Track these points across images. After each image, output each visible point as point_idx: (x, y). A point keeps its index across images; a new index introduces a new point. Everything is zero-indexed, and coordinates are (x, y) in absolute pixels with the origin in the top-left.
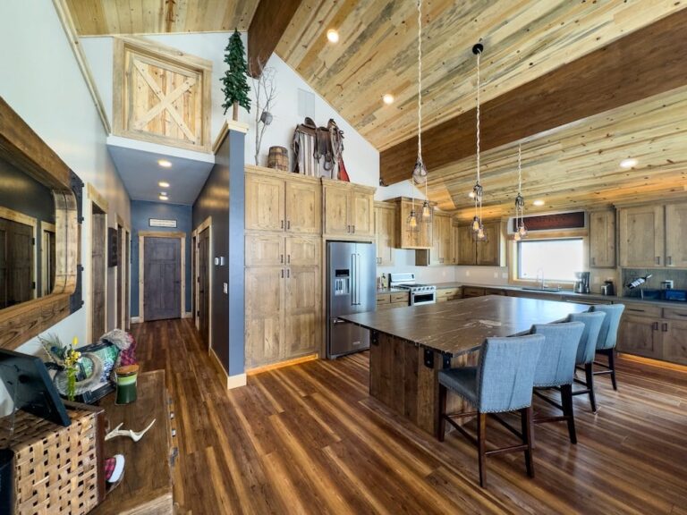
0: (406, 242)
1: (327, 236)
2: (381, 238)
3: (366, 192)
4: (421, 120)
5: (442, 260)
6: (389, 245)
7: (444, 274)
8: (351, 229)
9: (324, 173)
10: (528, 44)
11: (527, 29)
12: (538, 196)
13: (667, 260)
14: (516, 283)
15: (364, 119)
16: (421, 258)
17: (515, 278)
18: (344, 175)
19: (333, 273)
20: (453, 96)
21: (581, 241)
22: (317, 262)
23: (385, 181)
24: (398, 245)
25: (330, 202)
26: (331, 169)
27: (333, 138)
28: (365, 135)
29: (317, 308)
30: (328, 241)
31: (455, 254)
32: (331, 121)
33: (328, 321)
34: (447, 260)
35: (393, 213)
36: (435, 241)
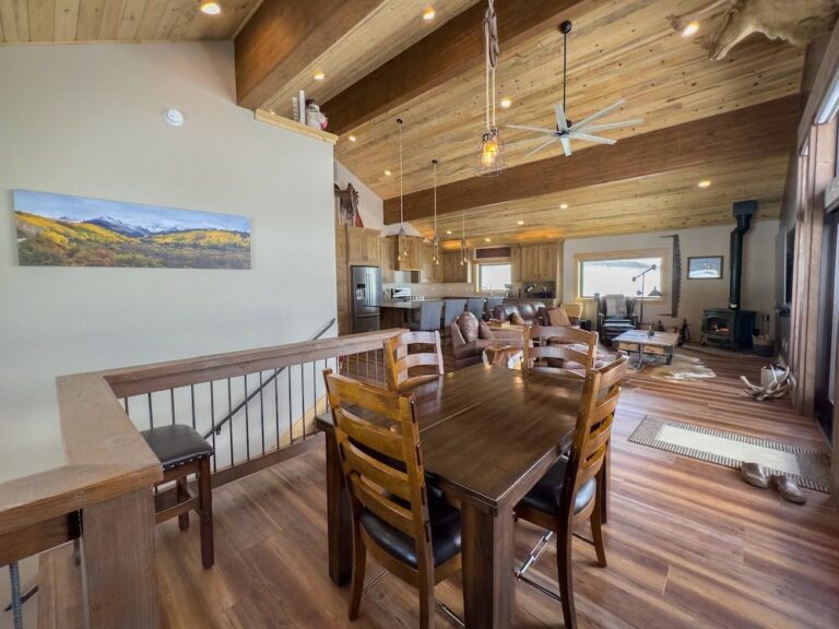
0: (402, 266)
1: (351, 263)
2: (385, 264)
3: (375, 233)
4: (403, 189)
5: (429, 279)
6: (391, 268)
7: (433, 289)
8: (365, 258)
9: (346, 221)
10: (457, 165)
11: (455, 160)
12: (486, 236)
13: (539, 276)
14: (478, 294)
15: (371, 181)
16: (415, 278)
17: (478, 290)
18: (360, 223)
19: (355, 286)
20: (425, 179)
21: (509, 267)
22: (345, 279)
23: (386, 222)
24: (397, 269)
25: (353, 242)
26: (351, 218)
27: (352, 198)
28: (373, 189)
29: (346, 308)
30: (352, 266)
31: (440, 274)
32: (350, 185)
33: (353, 316)
34: (434, 279)
35: (393, 245)
36: (424, 265)
